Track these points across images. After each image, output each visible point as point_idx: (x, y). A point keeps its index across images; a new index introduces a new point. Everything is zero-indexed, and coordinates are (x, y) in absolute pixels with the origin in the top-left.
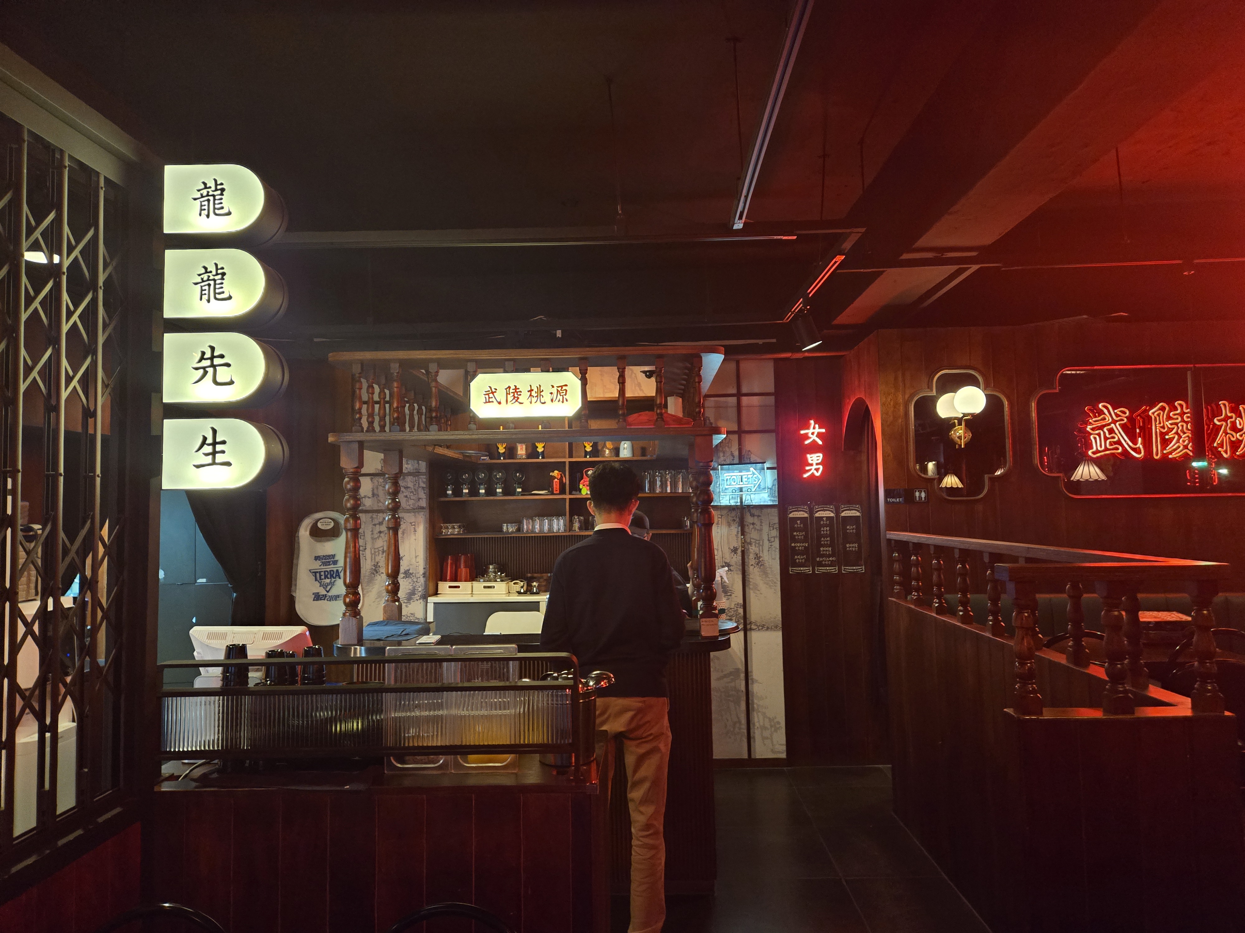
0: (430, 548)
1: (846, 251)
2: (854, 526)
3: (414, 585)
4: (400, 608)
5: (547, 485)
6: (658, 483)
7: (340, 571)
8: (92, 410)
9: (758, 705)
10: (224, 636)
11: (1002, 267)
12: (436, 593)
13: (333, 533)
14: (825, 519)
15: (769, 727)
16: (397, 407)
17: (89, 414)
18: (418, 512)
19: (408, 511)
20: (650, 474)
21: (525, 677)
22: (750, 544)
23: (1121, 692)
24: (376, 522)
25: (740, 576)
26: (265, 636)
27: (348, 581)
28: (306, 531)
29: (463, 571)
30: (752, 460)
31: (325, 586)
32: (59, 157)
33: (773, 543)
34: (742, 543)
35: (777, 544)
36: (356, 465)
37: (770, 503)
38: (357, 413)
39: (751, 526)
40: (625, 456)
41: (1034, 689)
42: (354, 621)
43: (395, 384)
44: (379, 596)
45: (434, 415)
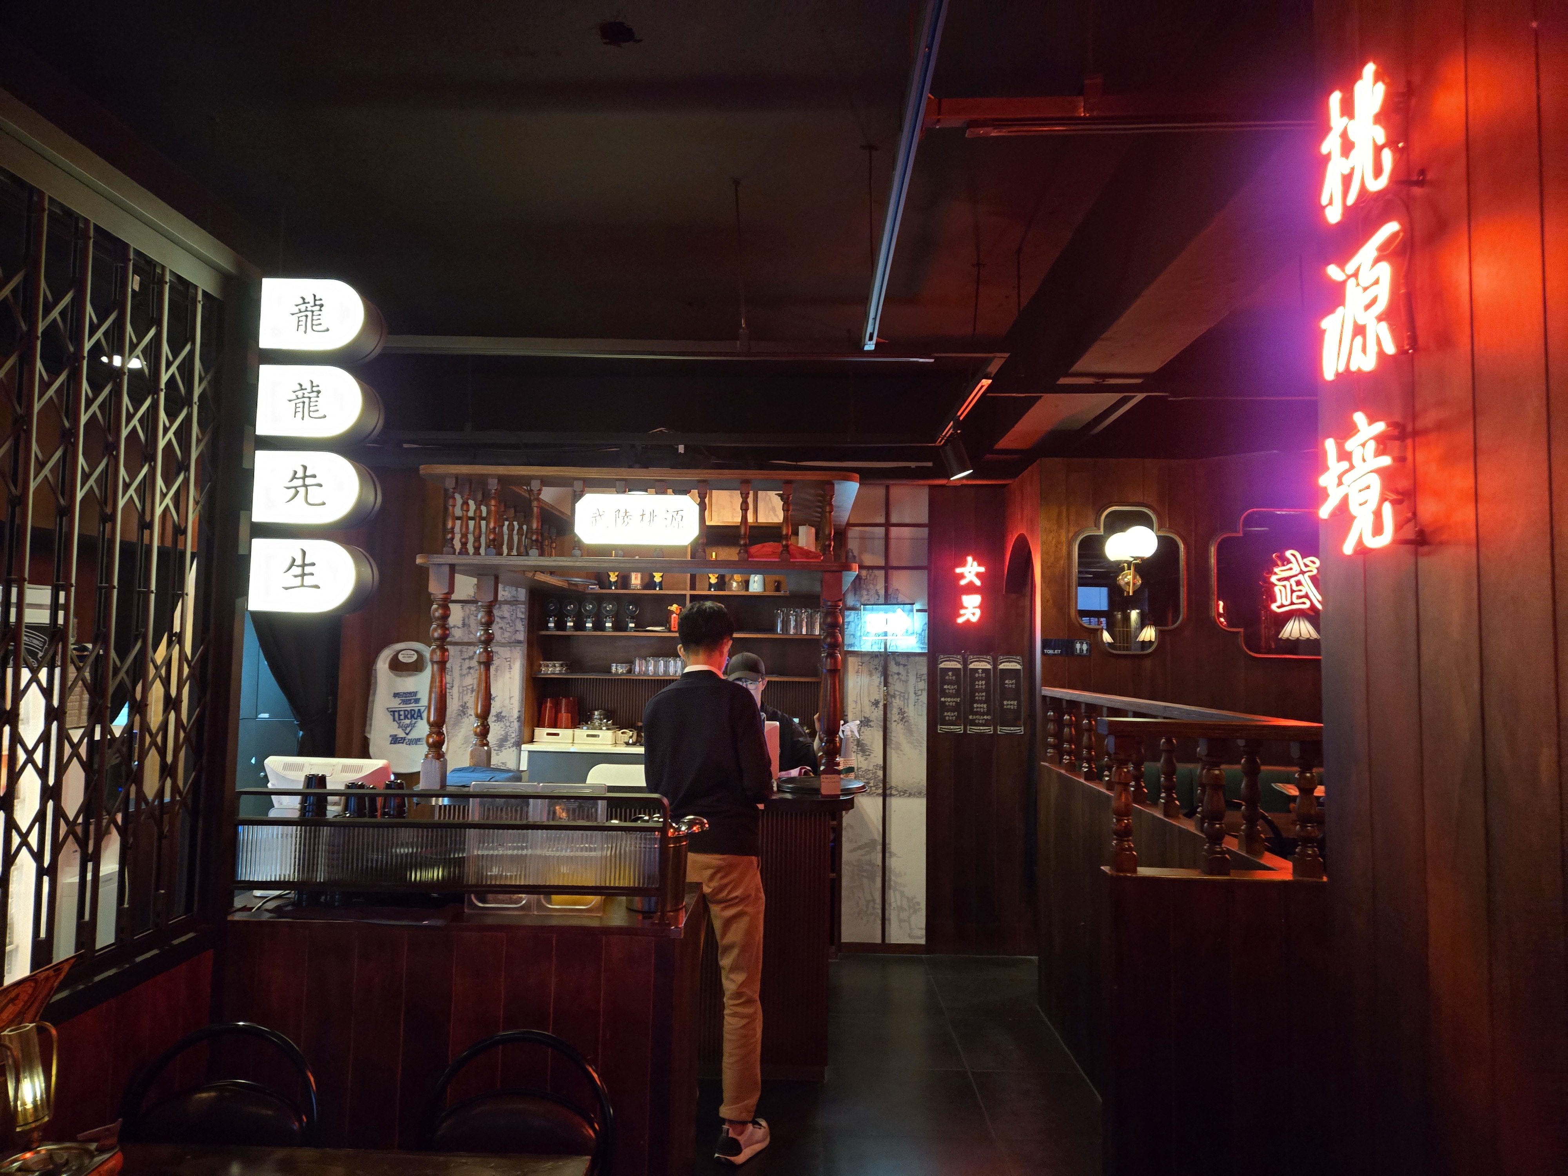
0: (527, 687)
1: (992, 376)
2: (1014, 681)
3: (507, 730)
4: (489, 754)
5: (664, 621)
6: (793, 624)
7: (422, 711)
8: (183, 528)
9: (896, 883)
10: (300, 767)
11: (1170, 397)
12: (531, 741)
13: (417, 667)
14: (980, 671)
15: (907, 908)
16: (494, 528)
17: (179, 531)
18: (515, 647)
19: (503, 645)
20: (783, 612)
21: (616, 819)
22: (894, 696)
23: (1219, 853)
24: (466, 656)
25: (881, 734)
26: (345, 769)
27: (432, 719)
28: (385, 663)
29: (564, 716)
30: (900, 601)
31: (404, 728)
32: (160, 272)
33: (920, 697)
34: (885, 695)
35: (924, 698)
36: (446, 591)
37: (919, 651)
38: (449, 533)
39: (896, 677)
40: (755, 591)
41: (1130, 846)
42: (437, 764)
43: (493, 502)
44: (466, 741)
45: (534, 537)
